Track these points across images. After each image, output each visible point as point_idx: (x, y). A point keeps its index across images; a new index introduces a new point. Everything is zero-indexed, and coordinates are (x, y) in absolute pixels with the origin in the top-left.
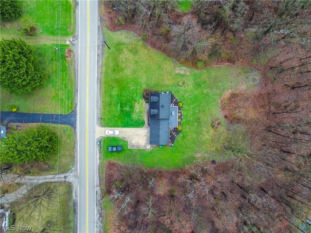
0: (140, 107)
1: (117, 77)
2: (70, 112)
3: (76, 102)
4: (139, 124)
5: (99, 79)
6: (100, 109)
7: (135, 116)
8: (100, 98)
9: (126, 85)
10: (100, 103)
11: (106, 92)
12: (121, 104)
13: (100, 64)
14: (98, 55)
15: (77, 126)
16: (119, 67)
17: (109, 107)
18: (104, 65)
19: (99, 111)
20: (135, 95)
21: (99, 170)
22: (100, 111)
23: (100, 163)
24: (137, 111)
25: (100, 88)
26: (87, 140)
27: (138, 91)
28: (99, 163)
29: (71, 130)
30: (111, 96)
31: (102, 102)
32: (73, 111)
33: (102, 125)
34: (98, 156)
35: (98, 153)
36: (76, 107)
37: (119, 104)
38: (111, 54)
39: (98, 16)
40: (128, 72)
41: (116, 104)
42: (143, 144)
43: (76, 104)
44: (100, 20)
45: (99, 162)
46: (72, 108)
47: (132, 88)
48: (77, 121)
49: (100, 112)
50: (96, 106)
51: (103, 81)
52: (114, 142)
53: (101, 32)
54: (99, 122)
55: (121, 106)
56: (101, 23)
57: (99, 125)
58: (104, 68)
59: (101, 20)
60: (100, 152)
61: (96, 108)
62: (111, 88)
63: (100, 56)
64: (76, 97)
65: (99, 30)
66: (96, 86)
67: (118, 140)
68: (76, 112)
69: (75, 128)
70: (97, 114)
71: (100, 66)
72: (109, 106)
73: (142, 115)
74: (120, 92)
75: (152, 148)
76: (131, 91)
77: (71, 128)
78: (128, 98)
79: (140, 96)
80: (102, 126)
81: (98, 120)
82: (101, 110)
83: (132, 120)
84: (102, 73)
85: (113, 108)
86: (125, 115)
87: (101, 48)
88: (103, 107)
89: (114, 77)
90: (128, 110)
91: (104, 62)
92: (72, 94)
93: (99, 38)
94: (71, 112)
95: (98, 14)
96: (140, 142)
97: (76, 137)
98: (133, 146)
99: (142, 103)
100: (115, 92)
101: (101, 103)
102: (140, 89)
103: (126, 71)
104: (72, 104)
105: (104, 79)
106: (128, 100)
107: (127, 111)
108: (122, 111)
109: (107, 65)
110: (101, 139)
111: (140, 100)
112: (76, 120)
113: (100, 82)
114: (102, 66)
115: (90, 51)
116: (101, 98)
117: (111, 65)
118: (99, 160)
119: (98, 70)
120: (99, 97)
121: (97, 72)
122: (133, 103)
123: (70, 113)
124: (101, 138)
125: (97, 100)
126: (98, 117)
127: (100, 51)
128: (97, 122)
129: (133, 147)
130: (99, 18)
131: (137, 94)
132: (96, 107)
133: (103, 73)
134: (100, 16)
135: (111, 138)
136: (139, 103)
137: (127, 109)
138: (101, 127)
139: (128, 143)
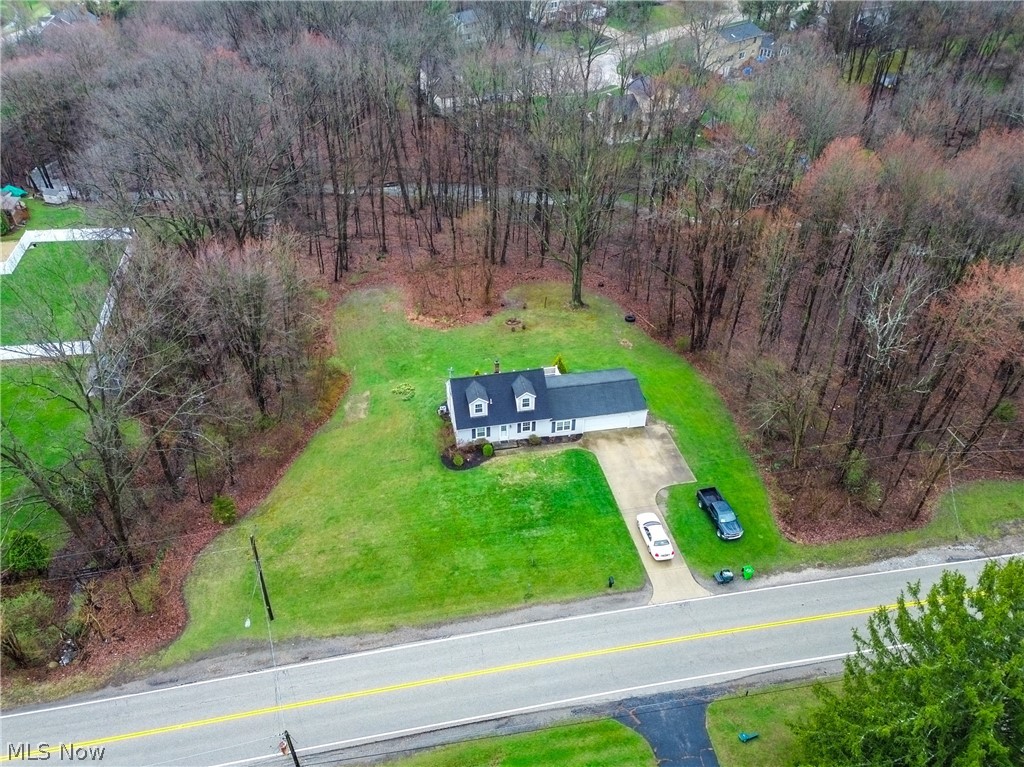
0: (514, 470)
1: (406, 561)
2: (629, 732)
3: (566, 715)
4: (585, 467)
5: (421, 632)
6: (568, 602)
7: (558, 479)
8: (513, 610)
9: (434, 527)
10: (540, 608)
11: (481, 592)
12: (520, 528)
13: (351, 640)
14: (305, 659)
15: (690, 686)
16: (359, 566)
17: (544, 566)
18: (354, 624)
19: (578, 605)
20: (470, 491)
21: (846, 566)
22: (574, 601)
23: (815, 567)
24: (535, 475)
25: (467, 617)
26: (737, 630)
27: (454, 486)
28: (817, 570)
29: (726, 711)
30: (495, 568)
31: (533, 601)
32: (620, 717)
33: (636, 583)
34: (789, 576)
35: (774, 579)
36: (594, 710)
37: (525, 533)
38: (295, 609)
39: (96, 698)
40: (377, 533)
41: (524, 544)
42: (657, 443)
43: (577, 710)
44: (116, 685)
45: (811, 572)
46: (604, 729)
47: (444, 505)
48: (666, 690)
49: (581, 600)
50: (557, 621)
51: (428, 613)
52: (695, 530)
53: (182, 672)
54: (629, 596)
55: (530, 526)
56: (133, 679)
57: (643, 593)
58: (368, 622)
59: (119, 680)
60: (766, 572)
61: (570, 619)
62: (457, 573)
63: (304, 650)
64: (540, 720)
65: (171, 681)
66: (462, 638)
67: (677, 516)
68: (620, 703)
69: (704, 691)
70: (596, 609)
71: (358, 639)
72: (541, 568)
73: (544, 461)
74: (473, 540)
75: (659, 421)
76: (458, 506)
77: (714, 712)
78: (488, 509)
79: (470, 476)
80: (642, 584)
81: (624, 600)
82: (569, 597)
83: (577, 486)
84: (393, 628)
85: (546, 551)
86: (565, 506)
87: (264, 656)
88: (552, 591)
89: (405, 572)
90: (541, 502)
91: (337, 628)
92: (527, 746)
93: (217, 673)
94: (631, 724)
95: (82, 701)
96: (653, 453)
97: (750, 680)
98: (678, 469)
99: (498, 467)
100: (477, 559)
101: (538, 604)
102: (445, 481)
103: (373, 542)
104: (583, 733)
105: (419, 613)
106: (499, 508)
107: (543, 505)
108: (549, 521)
109: (350, 614)
110: (704, 578)
111: (490, 473)
112: (663, 697)
113: (439, 625)
114: (358, 633)
115: (278, 699)
116: (516, 606)
117: (349, 595)
118: (805, 573)
119: (381, 644)
120: (510, 617)
121: (391, 646)
122: (504, 490)
123: (636, 730)
124: (699, 580)
125: (530, 622)
126: (607, 602)
127: (284, 656)
128: (631, 603)
129: (683, 469)
130: (110, 689)
131: (465, 486)
132: (563, 620)
133: (394, 620)
134: (97, 689)
135: (681, 540)
136: (500, 475)
137: (535, 506)
138: (651, 584)
139: (675, 483)
